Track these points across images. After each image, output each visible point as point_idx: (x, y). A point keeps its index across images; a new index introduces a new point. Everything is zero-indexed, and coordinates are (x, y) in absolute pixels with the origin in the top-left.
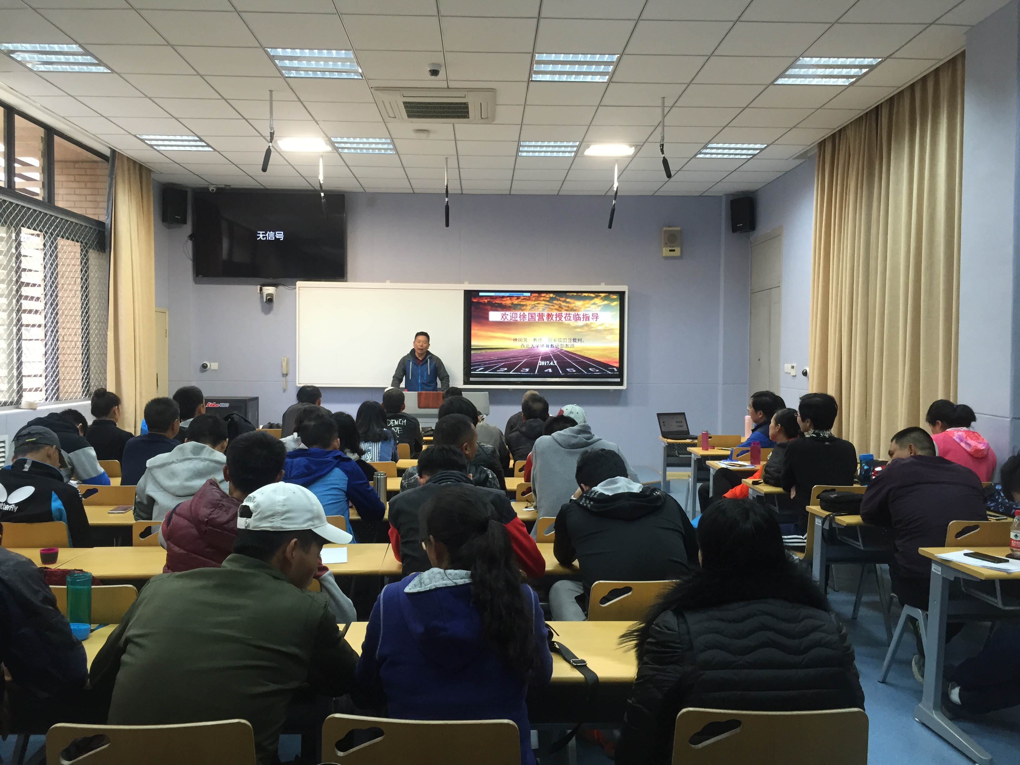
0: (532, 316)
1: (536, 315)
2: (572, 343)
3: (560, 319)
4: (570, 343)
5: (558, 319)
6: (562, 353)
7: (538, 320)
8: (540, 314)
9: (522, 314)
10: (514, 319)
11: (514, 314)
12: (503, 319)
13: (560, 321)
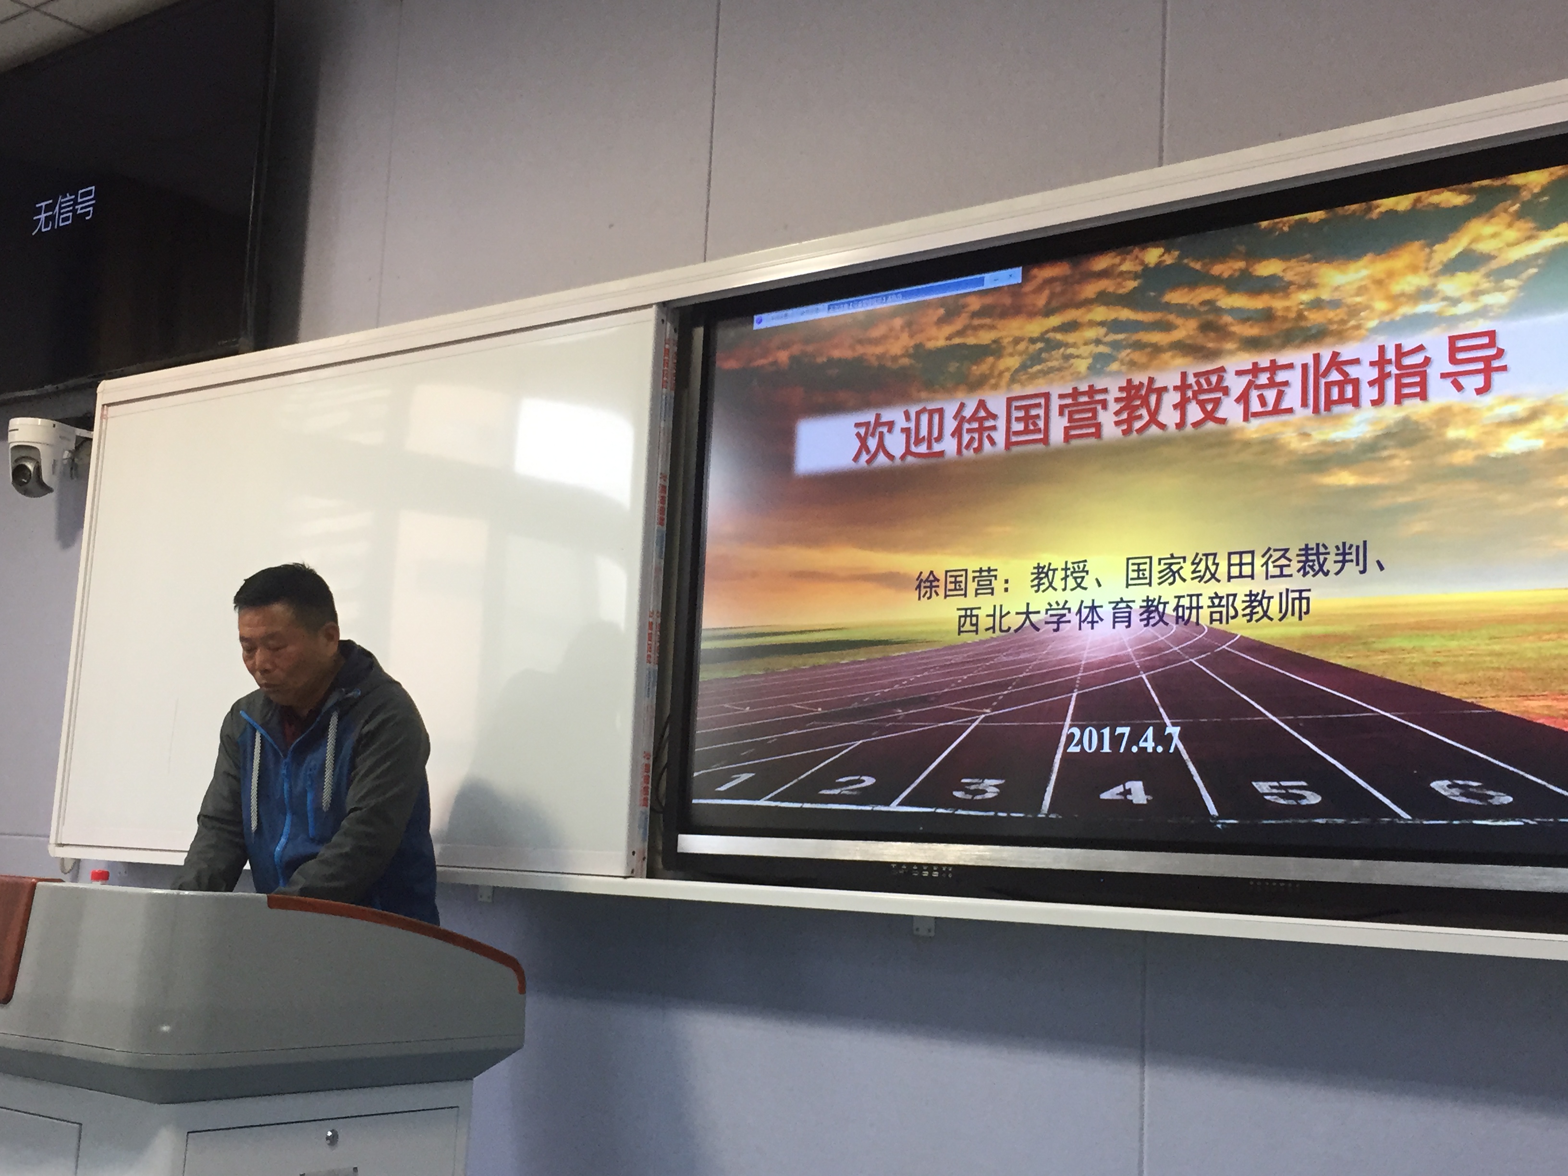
0: (1026, 419)
1: (1055, 403)
2: (1297, 582)
3: (1210, 416)
4: (1281, 585)
5: (1194, 413)
6: (1220, 661)
7: (1067, 438)
8: (1076, 393)
9: (968, 413)
10: (923, 449)
11: (925, 418)
12: (865, 457)
13: (1210, 425)
